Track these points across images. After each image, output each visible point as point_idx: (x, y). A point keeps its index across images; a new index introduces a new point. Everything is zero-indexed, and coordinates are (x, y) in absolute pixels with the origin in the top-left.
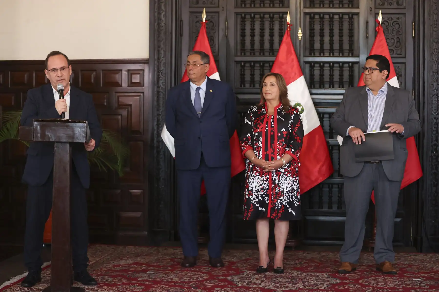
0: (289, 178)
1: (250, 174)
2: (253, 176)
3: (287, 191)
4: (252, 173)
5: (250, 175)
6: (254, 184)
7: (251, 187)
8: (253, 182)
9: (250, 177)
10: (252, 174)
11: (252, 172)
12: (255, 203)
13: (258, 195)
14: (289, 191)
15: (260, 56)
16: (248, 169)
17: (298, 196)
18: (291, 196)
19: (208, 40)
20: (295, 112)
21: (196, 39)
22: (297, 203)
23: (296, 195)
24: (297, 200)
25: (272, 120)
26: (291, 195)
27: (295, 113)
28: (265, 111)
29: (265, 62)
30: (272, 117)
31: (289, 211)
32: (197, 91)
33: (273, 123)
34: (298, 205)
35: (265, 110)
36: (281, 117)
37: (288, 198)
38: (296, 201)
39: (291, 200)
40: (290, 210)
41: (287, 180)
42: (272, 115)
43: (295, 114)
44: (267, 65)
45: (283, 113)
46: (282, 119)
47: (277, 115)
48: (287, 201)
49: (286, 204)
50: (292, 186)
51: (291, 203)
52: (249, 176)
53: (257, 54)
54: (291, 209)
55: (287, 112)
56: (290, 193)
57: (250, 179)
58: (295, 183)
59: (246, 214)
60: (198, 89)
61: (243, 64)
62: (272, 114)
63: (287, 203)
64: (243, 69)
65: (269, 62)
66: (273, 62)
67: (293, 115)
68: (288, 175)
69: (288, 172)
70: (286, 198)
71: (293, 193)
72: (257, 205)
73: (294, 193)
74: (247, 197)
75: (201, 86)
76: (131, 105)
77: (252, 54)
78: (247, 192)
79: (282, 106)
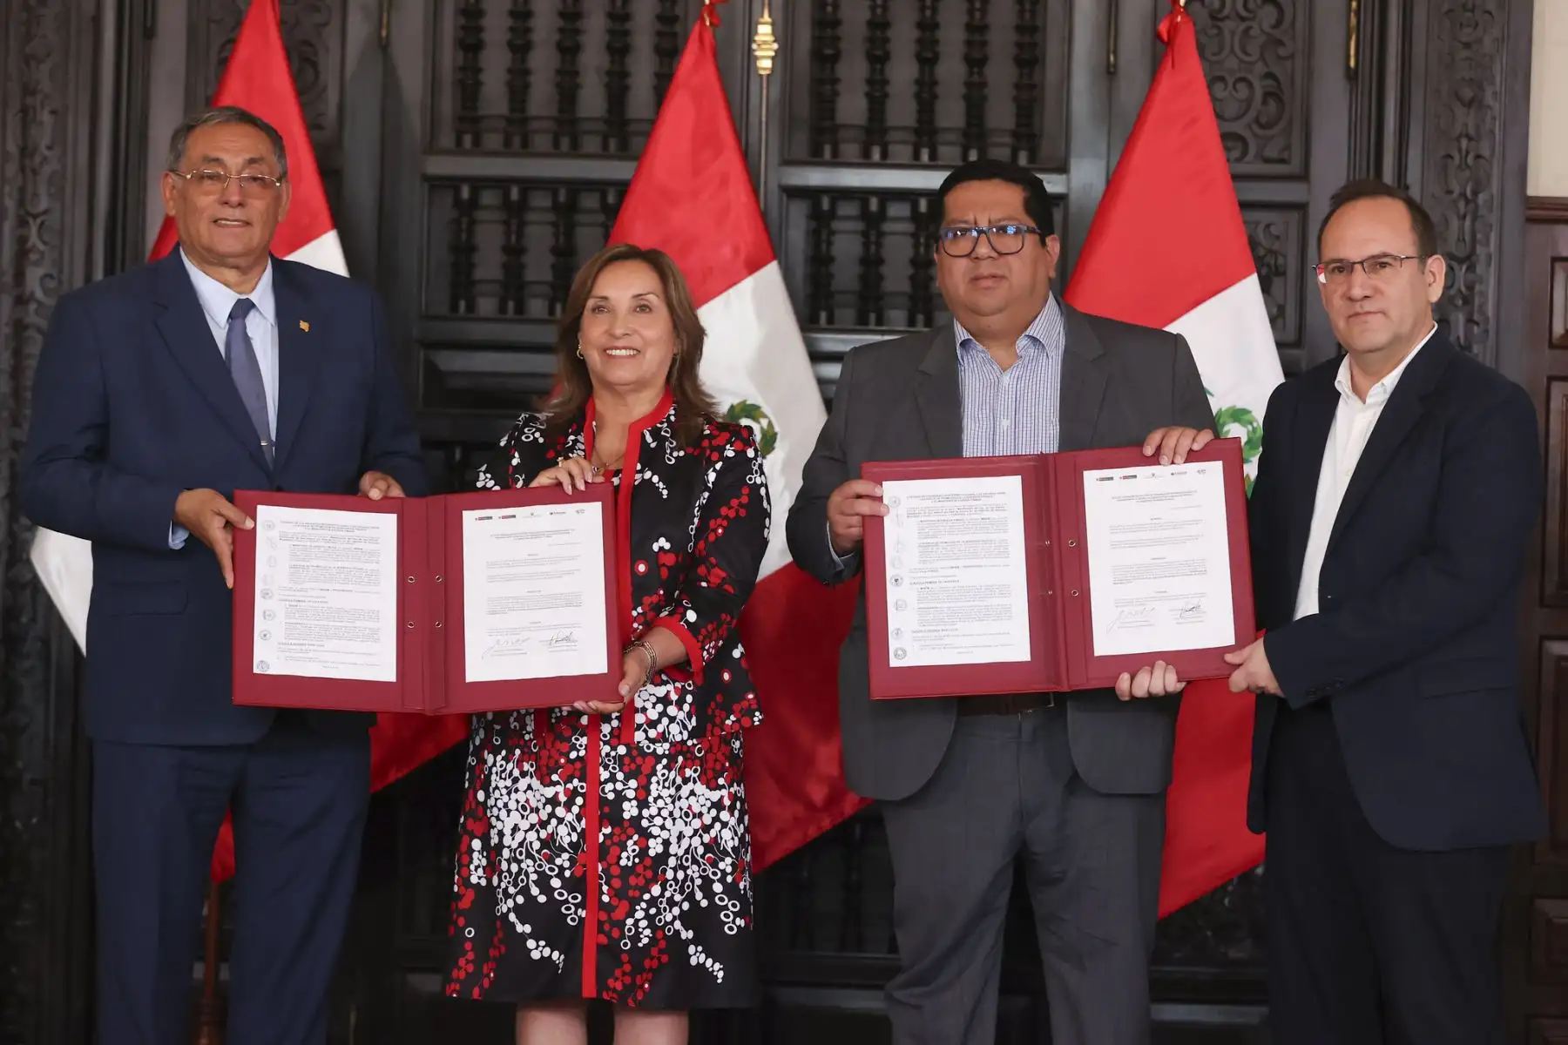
0: (690, 786)
1: (494, 764)
2: (508, 771)
3: (681, 857)
4: (507, 759)
5: (494, 770)
6: (508, 816)
7: (496, 831)
8: (506, 805)
9: (493, 777)
10: (504, 763)
11: (504, 753)
12: (512, 917)
13: (523, 877)
14: (689, 856)
15: (555, 152)
17: (742, 886)
18: (698, 882)
19: (289, 66)
20: (728, 447)
21: (224, 54)
22: (734, 922)
23: (729, 879)
24: (734, 906)
26: (700, 876)
28: (583, 447)
29: (577, 187)
31: (693, 961)
34: (739, 927)
35: (581, 438)
37: (687, 891)
38: (729, 906)
39: (704, 903)
40: (696, 956)
41: (680, 798)
44: (589, 201)
45: (671, 454)
46: (661, 486)
47: (639, 467)
48: (680, 907)
49: (678, 925)
50: (707, 828)
51: (702, 920)
52: (490, 773)
53: (542, 142)
54: (700, 949)
56: (695, 867)
57: (491, 790)
58: (724, 815)
59: (471, 968)
60: (242, 310)
61: (465, 193)
63: (683, 917)
64: (465, 220)
65: (600, 186)
66: (623, 188)
68: (688, 772)
69: (689, 756)
70: (675, 891)
71: (714, 864)
72: (520, 928)
73: (722, 865)
74: (483, 882)
75: (251, 298)
77: (517, 141)
78: (475, 855)
79: (672, 418)
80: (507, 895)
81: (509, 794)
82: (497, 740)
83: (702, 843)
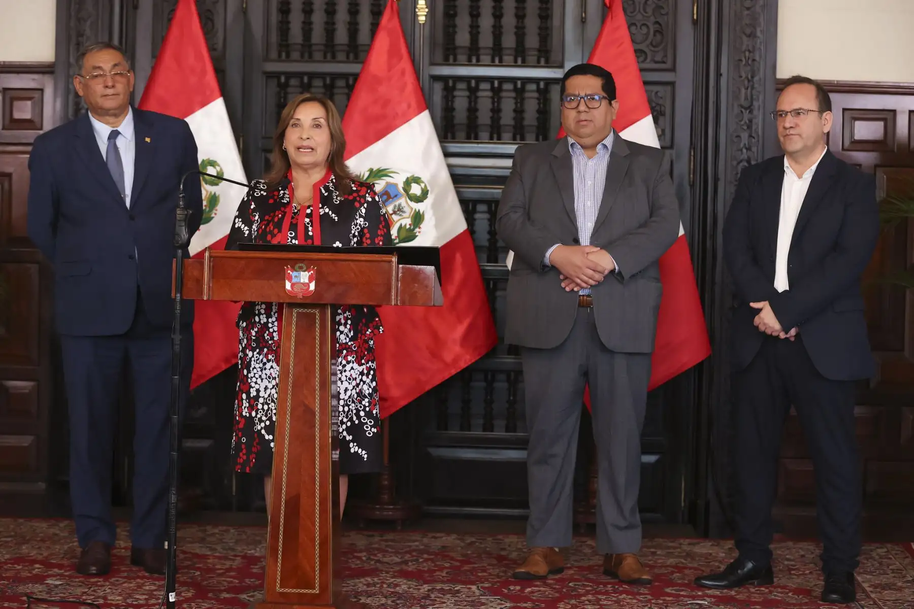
0: (351, 365)
1: (253, 356)
2: (260, 360)
3: (347, 400)
4: (259, 353)
5: (253, 359)
6: (262, 382)
7: (254, 389)
8: (260, 376)
9: (253, 363)
10: (258, 355)
11: (258, 350)
12: (263, 432)
13: (270, 411)
14: (351, 399)
15: (325, 60)
16: (245, 341)
17: (374, 412)
18: (354, 411)
19: (201, 22)
20: (367, 195)
21: (170, 16)
22: (371, 430)
23: (367, 409)
24: (370, 422)
25: (307, 220)
26: (355, 409)
27: (370, 199)
28: (288, 196)
29: (335, 76)
30: (308, 211)
31: (352, 451)
32: (112, 140)
33: (310, 229)
34: (373, 432)
35: (287, 192)
36: (330, 213)
37: (350, 416)
38: (368, 422)
39: (357, 422)
40: (354, 448)
41: (345, 371)
42: (309, 207)
43: (368, 202)
44: (341, 83)
45: (337, 199)
46: (333, 215)
47: (320, 206)
48: (346, 425)
49: (345, 433)
50: (358, 385)
51: (356, 430)
52: (250, 360)
53: (318, 56)
54: (355, 444)
55: (346, 197)
56: (353, 405)
57: (251, 369)
58: (364, 378)
59: (245, 457)
60: (114, 135)
61: (283, 79)
62: (307, 204)
63: (348, 430)
64: (283, 92)
65: (345, 76)
66: (356, 77)
67: (365, 205)
68: (350, 358)
69: (349, 350)
70: (344, 417)
71: (360, 402)
72: (267, 437)
73: (363, 403)
74: (248, 415)
75: (119, 129)
76: (9, 175)
77: (306, 55)
78: (244, 401)
79: (334, 181)
80: (261, 420)
81: (261, 371)
82: (254, 344)
83: (356, 393)
